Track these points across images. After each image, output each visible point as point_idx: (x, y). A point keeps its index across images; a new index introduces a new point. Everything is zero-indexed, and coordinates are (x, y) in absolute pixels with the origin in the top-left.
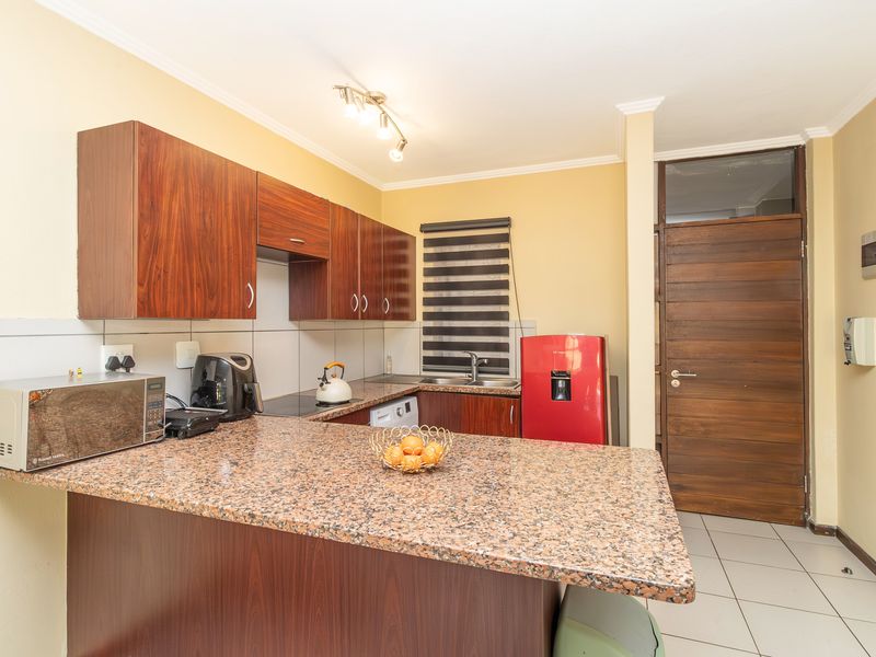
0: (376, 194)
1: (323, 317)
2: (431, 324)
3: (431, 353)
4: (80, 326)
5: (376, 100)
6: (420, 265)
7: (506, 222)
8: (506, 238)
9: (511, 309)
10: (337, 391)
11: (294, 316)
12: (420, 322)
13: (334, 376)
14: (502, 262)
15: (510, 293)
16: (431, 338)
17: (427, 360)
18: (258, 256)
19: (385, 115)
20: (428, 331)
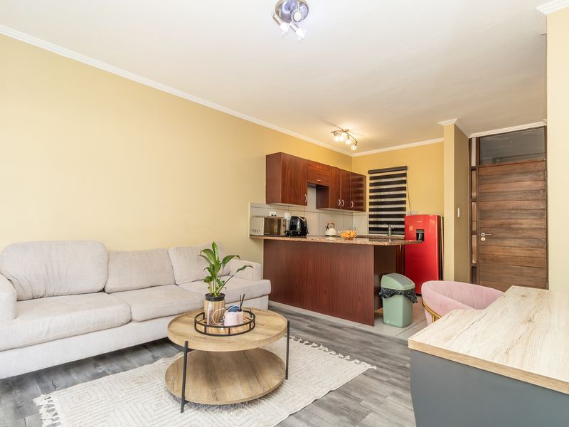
1: (328, 207)
2: (372, 213)
3: (372, 226)
6: (368, 188)
7: (405, 168)
8: (405, 175)
9: (407, 206)
11: (317, 207)
12: (368, 212)
13: (331, 227)
14: (403, 185)
15: (406, 199)
16: (372, 219)
17: (371, 229)
18: (308, 186)
19: (349, 135)
20: (371, 216)
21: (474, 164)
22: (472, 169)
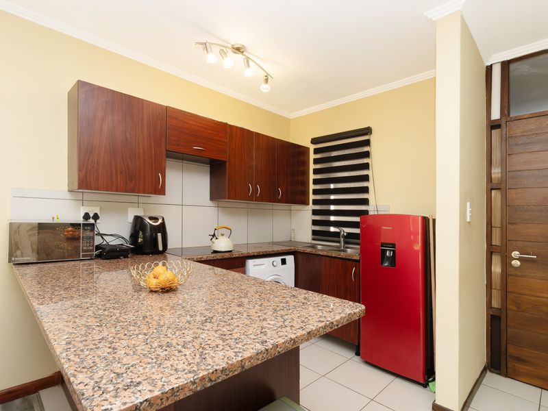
0: (286, 121)
2: (317, 207)
4: (67, 195)
5: (238, 50)
6: (312, 166)
7: (367, 131)
8: (367, 143)
9: (370, 196)
10: (223, 244)
11: (212, 198)
12: (311, 206)
13: (223, 235)
14: (365, 161)
15: (369, 184)
16: (317, 218)
18: (167, 157)
19: (248, 59)
20: (315, 212)
21: (496, 114)
22: (494, 126)
